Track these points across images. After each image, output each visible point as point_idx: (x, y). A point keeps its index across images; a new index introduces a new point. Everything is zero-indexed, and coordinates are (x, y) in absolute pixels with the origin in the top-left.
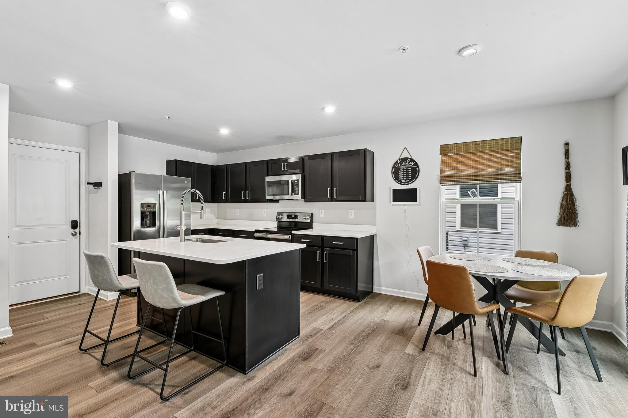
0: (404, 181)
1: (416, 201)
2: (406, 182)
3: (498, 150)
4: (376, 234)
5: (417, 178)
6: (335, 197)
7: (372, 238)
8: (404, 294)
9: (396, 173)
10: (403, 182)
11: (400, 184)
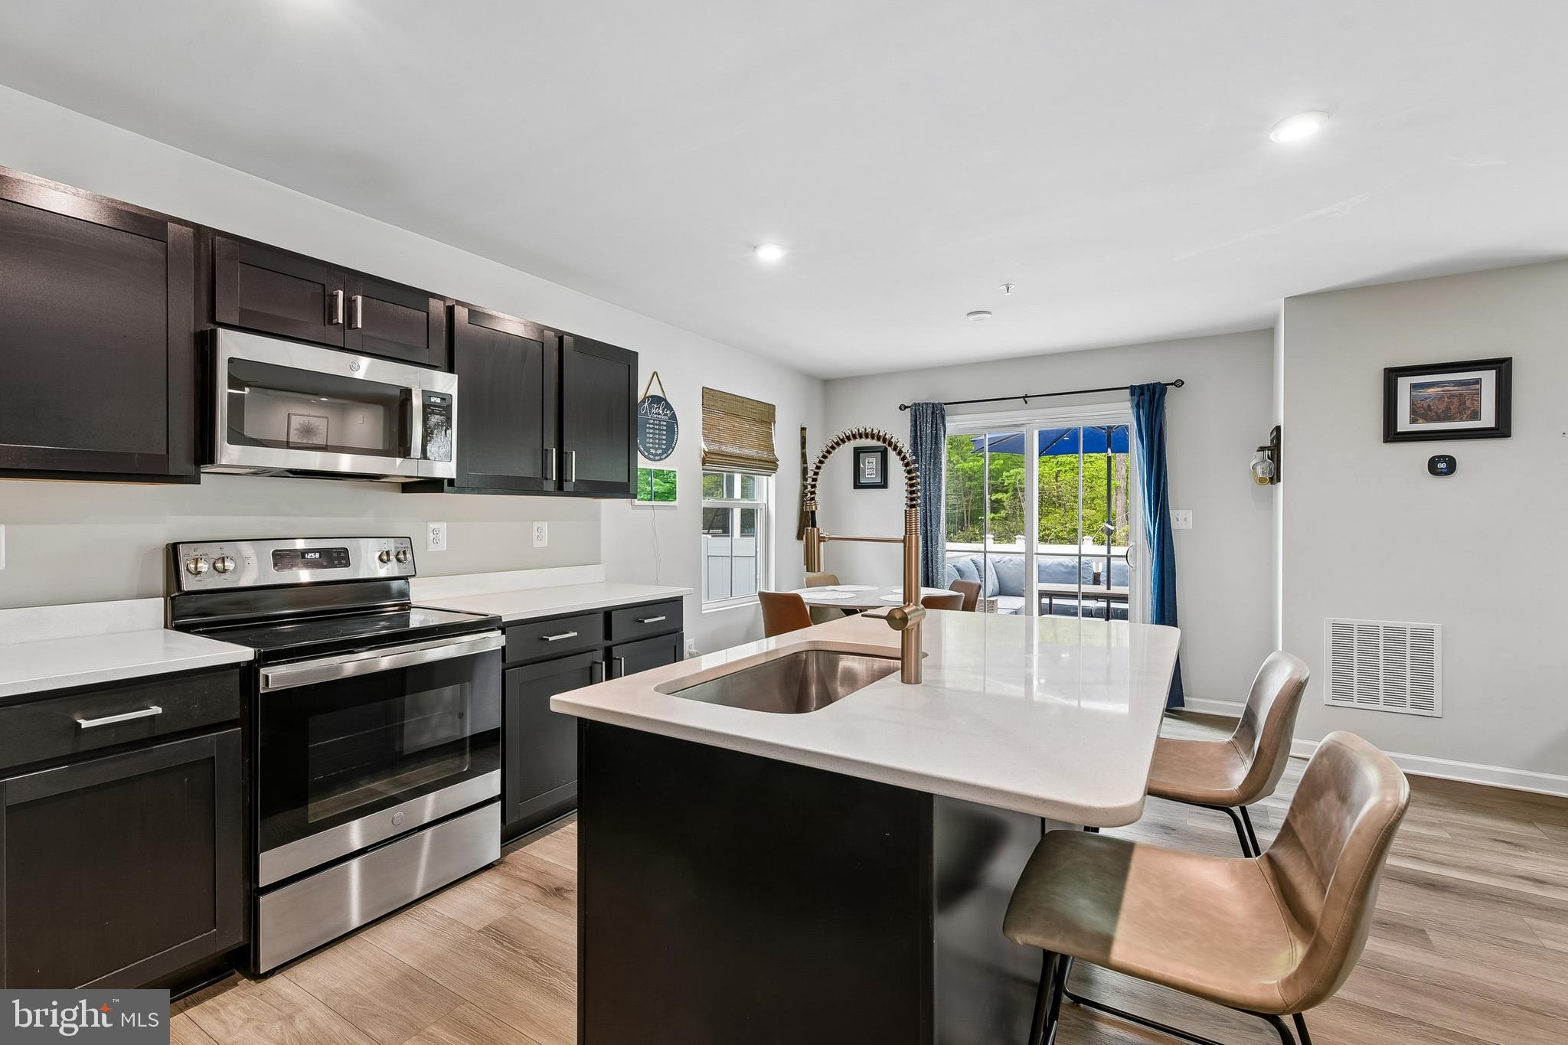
0: (654, 452)
1: (676, 500)
5: (674, 448)
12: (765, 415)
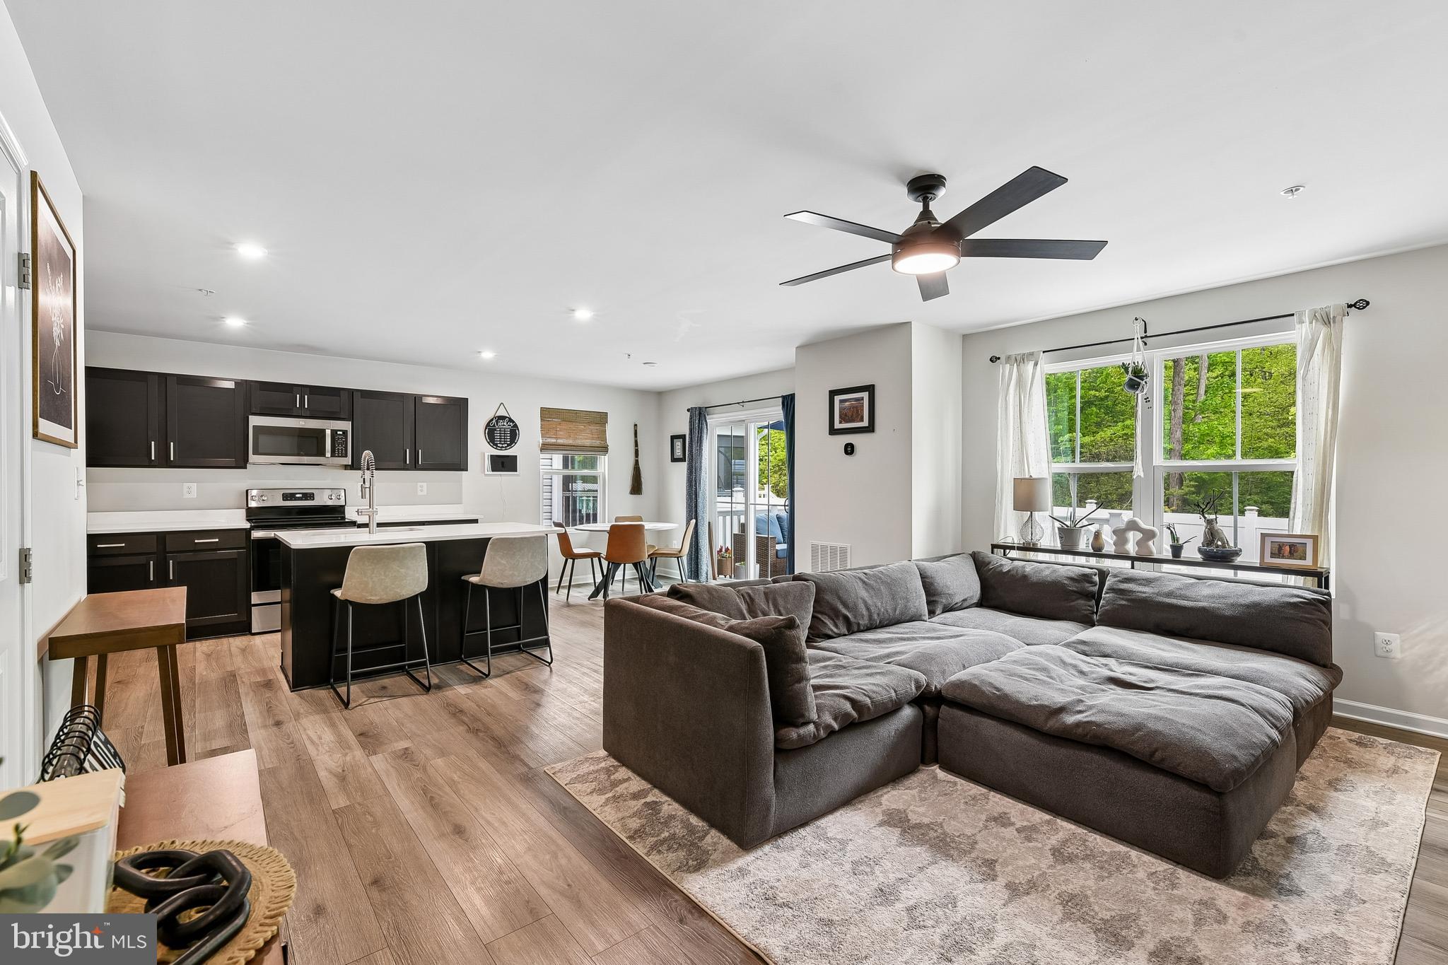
1: (517, 471)
2: (503, 447)
5: (516, 443)
6: (418, 462)
10: (500, 447)
11: (496, 448)
12: (600, 419)
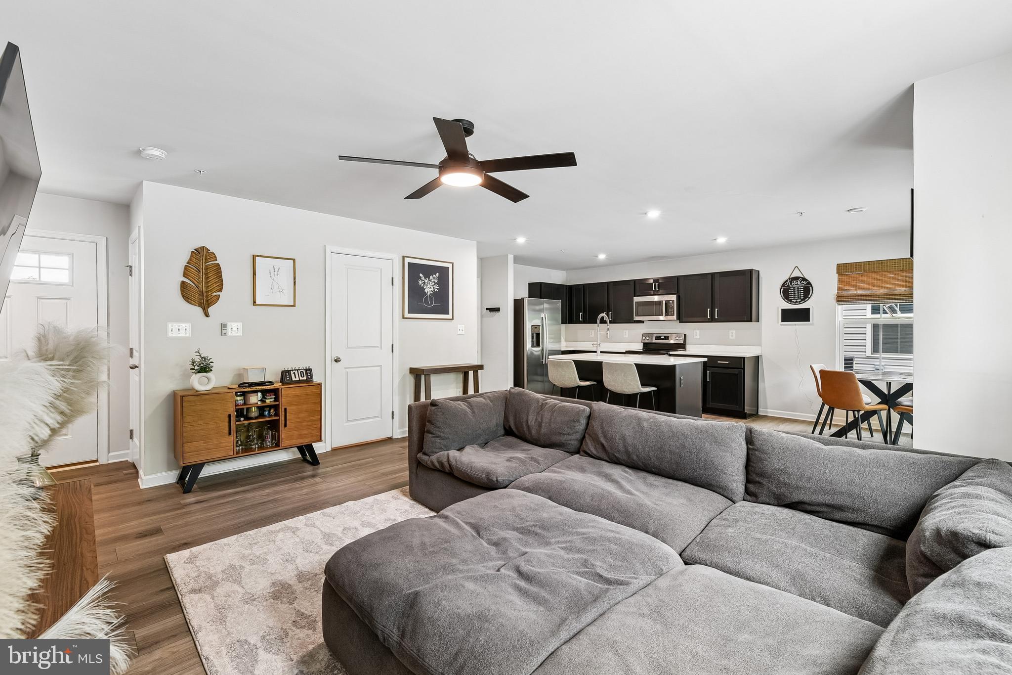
0: (795, 301)
1: (809, 321)
2: (797, 302)
3: (903, 270)
4: (761, 356)
5: (809, 298)
6: (716, 317)
7: (757, 359)
8: (795, 415)
9: (786, 292)
10: (793, 302)
11: (790, 303)
